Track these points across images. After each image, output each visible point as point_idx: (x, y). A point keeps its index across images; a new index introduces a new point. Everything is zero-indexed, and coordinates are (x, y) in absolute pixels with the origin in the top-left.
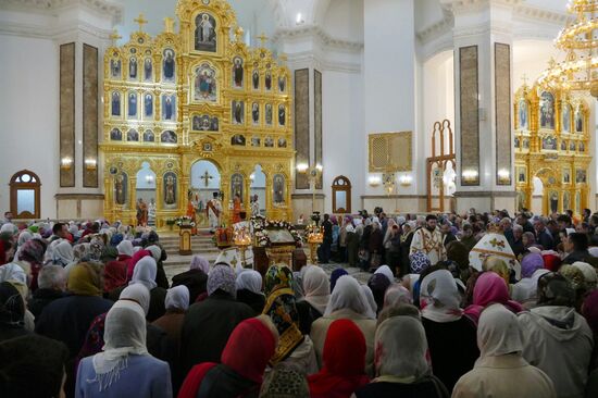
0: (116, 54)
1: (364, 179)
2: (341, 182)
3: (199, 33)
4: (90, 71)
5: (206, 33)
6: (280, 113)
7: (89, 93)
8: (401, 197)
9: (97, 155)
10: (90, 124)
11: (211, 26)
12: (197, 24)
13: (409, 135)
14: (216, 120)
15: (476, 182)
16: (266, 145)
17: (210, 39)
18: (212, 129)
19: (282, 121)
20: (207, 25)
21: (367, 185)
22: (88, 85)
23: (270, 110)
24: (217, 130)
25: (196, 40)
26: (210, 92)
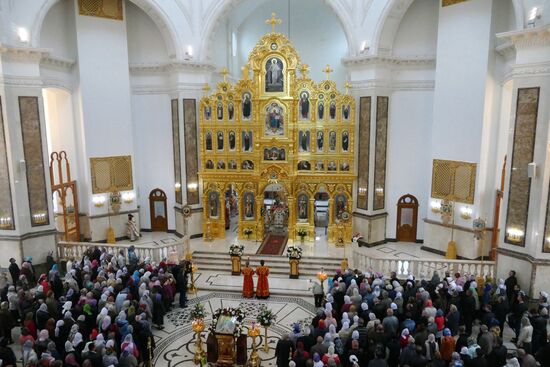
0: (207, 102)
1: (427, 203)
2: (408, 200)
3: (269, 76)
4: (190, 118)
5: (275, 76)
6: (344, 139)
7: (190, 136)
8: (460, 228)
9: (197, 180)
10: (191, 158)
11: (279, 69)
12: (267, 69)
13: (474, 167)
14: (283, 151)
15: (522, 242)
16: (329, 169)
17: (278, 81)
18: (280, 158)
19: (345, 146)
20: (275, 67)
21: (429, 210)
22: (188, 129)
23: (334, 138)
24: (284, 159)
25: (267, 83)
26: (278, 126)
